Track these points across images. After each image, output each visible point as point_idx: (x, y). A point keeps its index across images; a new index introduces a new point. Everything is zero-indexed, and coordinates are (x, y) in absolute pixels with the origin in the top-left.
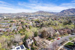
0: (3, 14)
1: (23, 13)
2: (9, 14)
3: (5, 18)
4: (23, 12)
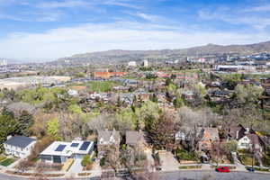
0: (149, 51)
1: (212, 49)
2: (162, 51)
3: (146, 64)
4: (209, 45)
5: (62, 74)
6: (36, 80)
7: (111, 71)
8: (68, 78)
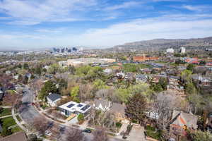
5: (111, 57)
6: (93, 61)
7: (147, 57)
8: (114, 60)
